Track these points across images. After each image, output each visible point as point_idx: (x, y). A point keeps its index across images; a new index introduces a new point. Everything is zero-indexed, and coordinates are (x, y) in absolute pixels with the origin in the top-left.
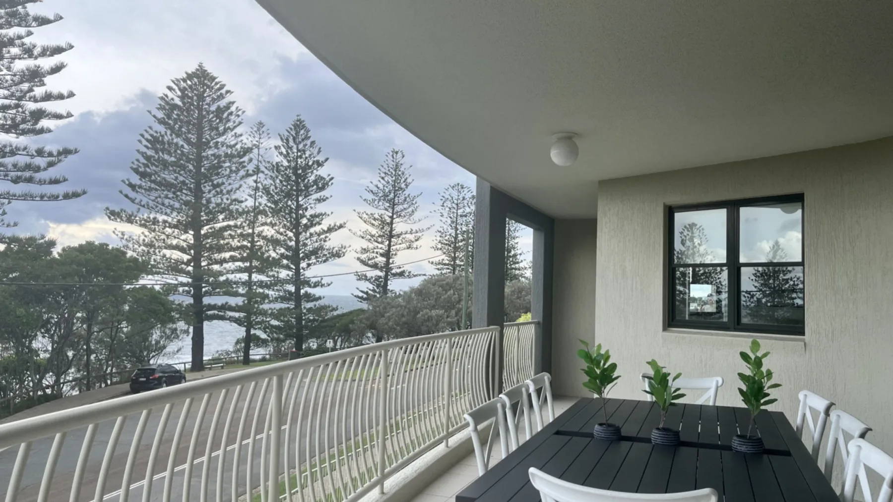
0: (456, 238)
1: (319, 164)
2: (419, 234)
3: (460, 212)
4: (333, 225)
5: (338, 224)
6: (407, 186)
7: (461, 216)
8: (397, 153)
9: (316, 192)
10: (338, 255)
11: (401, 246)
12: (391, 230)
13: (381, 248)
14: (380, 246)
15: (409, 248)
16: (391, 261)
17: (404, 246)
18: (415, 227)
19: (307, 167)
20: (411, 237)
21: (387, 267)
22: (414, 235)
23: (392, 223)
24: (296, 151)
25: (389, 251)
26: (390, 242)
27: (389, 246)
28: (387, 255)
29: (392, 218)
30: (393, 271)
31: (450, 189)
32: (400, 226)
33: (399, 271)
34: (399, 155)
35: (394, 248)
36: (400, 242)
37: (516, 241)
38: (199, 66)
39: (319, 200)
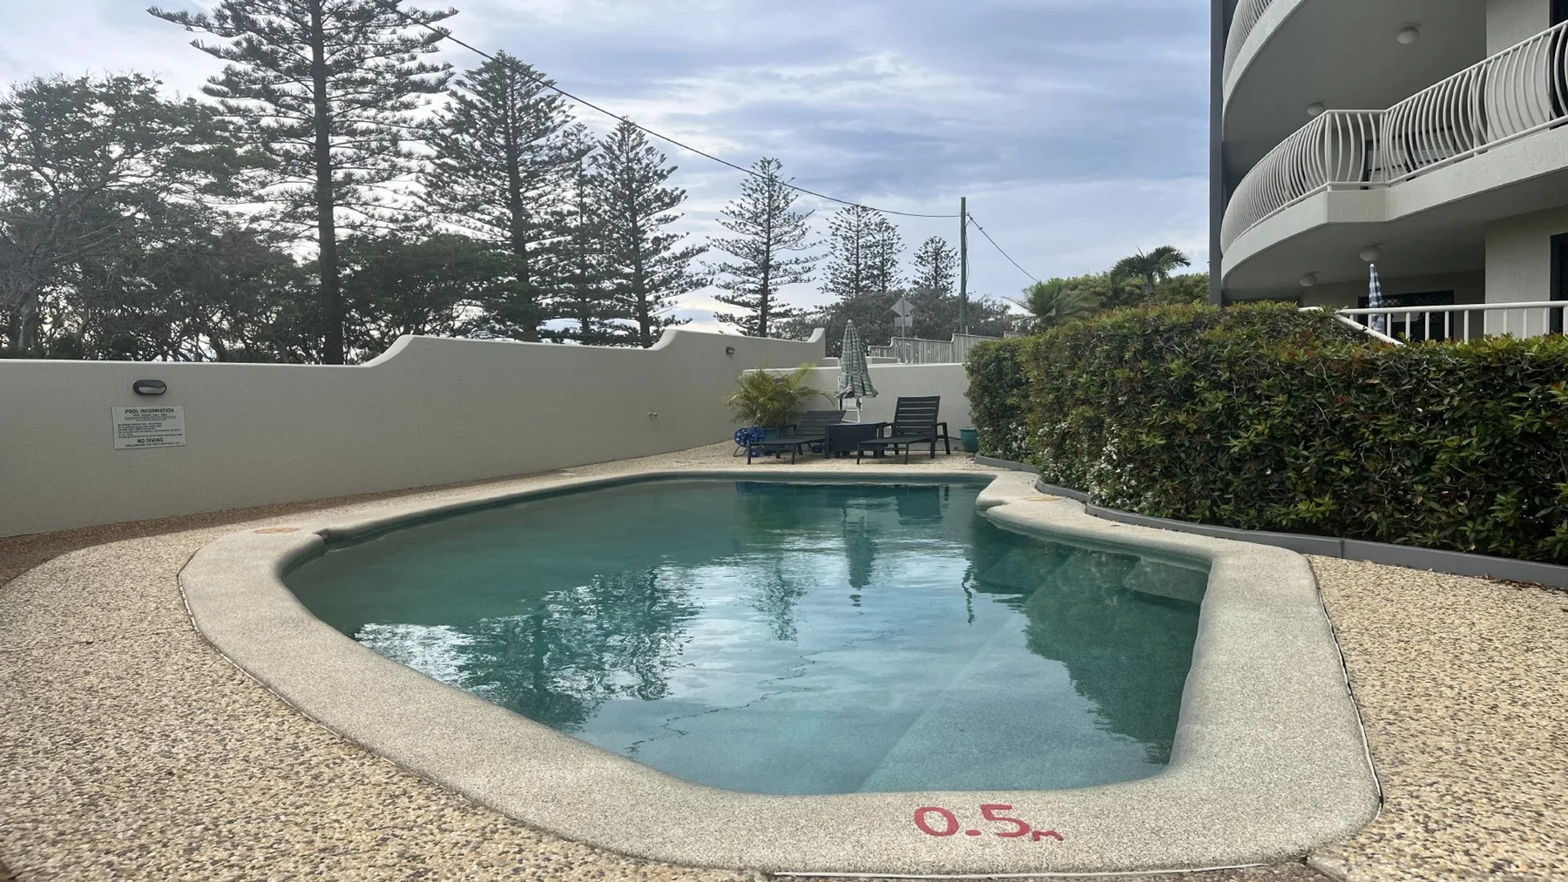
0: (857, 275)
1: (662, 176)
2: (809, 265)
3: (861, 241)
4: (691, 248)
5: (697, 247)
6: (787, 203)
7: (862, 247)
8: (769, 163)
9: (661, 210)
10: (700, 284)
11: (783, 279)
12: (768, 260)
13: (753, 282)
14: (752, 279)
15: (796, 280)
16: (769, 297)
17: (787, 278)
18: (802, 256)
19: (645, 179)
20: (798, 268)
21: (764, 304)
22: (801, 265)
23: (768, 251)
24: (625, 160)
25: (765, 285)
26: (766, 275)
27: (766, 279)
28: (764, 290)
29: (768, 244)
30: (772, 311)
31: (845, 212)
32: (779, 255)
33: (782, 310)
34: (774, 164)
35: (773, 281)
36: (781, 274)
37: (949, 281)
38: (499, 54)
39: (666, 220)
